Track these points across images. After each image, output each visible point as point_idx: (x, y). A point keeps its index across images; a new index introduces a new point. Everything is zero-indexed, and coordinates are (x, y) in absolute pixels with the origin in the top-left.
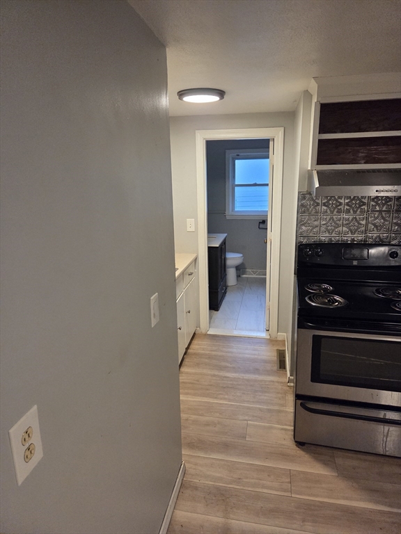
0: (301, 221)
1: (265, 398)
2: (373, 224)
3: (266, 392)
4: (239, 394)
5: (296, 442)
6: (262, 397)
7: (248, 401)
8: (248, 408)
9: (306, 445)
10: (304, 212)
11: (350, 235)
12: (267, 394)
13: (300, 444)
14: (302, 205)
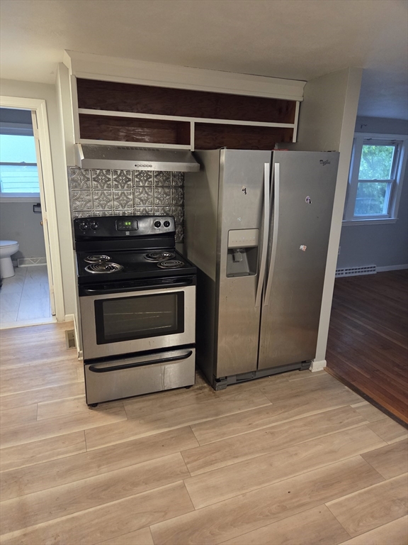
0: (74, 196)
1: (56, 377)
2: (139, 198)
3: (56, 372)
4: (25, 382)
5: (89, 405)
6: (53, 377)
7: (37, 385)
8: (38, 391)
9: (99, 405)
10: (76, 187)
11: (121, 208)
12: (57, 374)
13: (93, 406)
14: (73, 180)
